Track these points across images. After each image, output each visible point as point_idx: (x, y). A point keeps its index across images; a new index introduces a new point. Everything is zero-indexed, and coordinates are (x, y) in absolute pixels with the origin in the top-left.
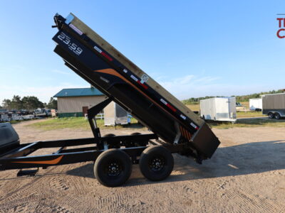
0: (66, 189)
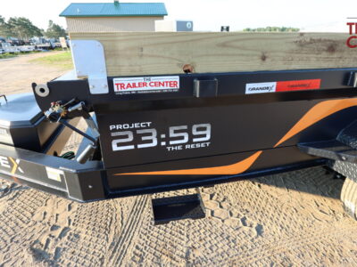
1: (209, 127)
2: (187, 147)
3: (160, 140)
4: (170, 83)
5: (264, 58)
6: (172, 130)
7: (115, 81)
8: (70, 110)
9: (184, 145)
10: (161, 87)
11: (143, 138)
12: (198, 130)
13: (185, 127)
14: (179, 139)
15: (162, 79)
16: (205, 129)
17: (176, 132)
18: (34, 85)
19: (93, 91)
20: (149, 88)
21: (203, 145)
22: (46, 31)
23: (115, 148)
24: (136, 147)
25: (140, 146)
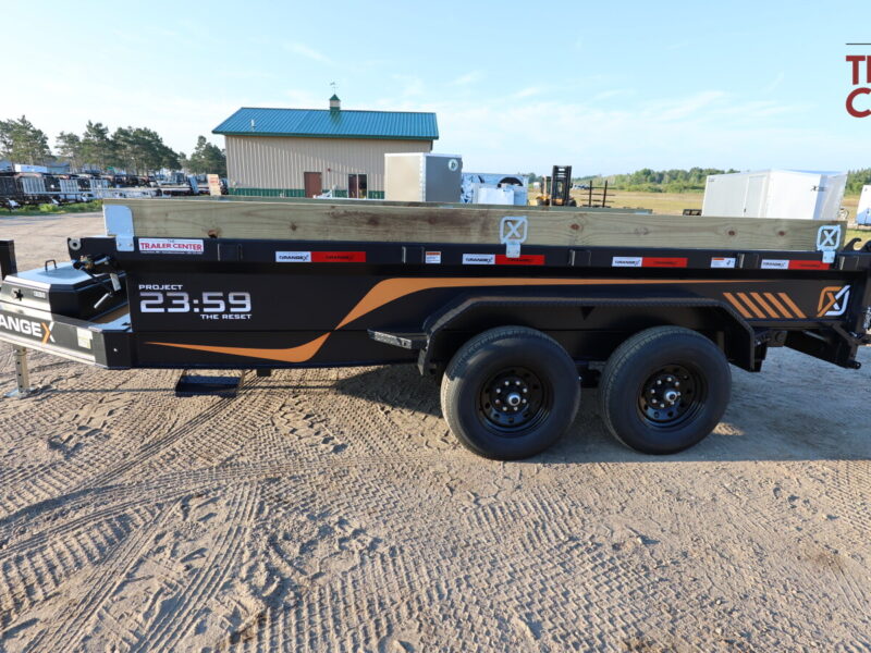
0: (337, 449)
1: (247, 296)
2: (224, 317)
3: (192, 306)
4: (195, 246)
5: (294, 228)
6: (205, 296)
7: (141, 241)
8: (96, 263)
9: (220, 314)
10: (185, 250)
11: (175, 302)
12: (236, 298)
13: (220, 294)
14: (215, 307)
15: (186, 242)
16: (243, 298)
17: (210, 298)
18: (69, 240)
19: (119, 249)
20: (172, 249)
21: (242, 317)
22: (189, 157)
23: (144, 309)
24: (166, 310)
25: (170, 310)
